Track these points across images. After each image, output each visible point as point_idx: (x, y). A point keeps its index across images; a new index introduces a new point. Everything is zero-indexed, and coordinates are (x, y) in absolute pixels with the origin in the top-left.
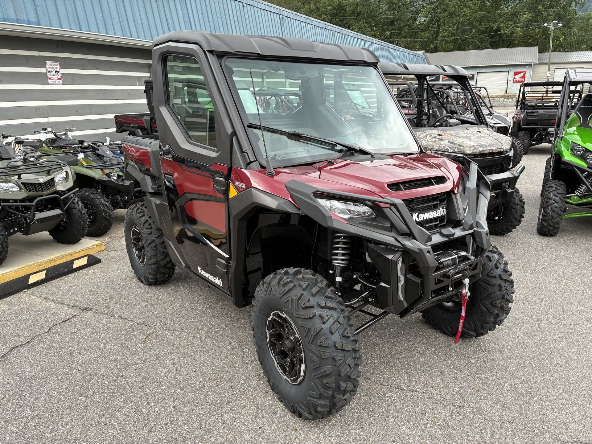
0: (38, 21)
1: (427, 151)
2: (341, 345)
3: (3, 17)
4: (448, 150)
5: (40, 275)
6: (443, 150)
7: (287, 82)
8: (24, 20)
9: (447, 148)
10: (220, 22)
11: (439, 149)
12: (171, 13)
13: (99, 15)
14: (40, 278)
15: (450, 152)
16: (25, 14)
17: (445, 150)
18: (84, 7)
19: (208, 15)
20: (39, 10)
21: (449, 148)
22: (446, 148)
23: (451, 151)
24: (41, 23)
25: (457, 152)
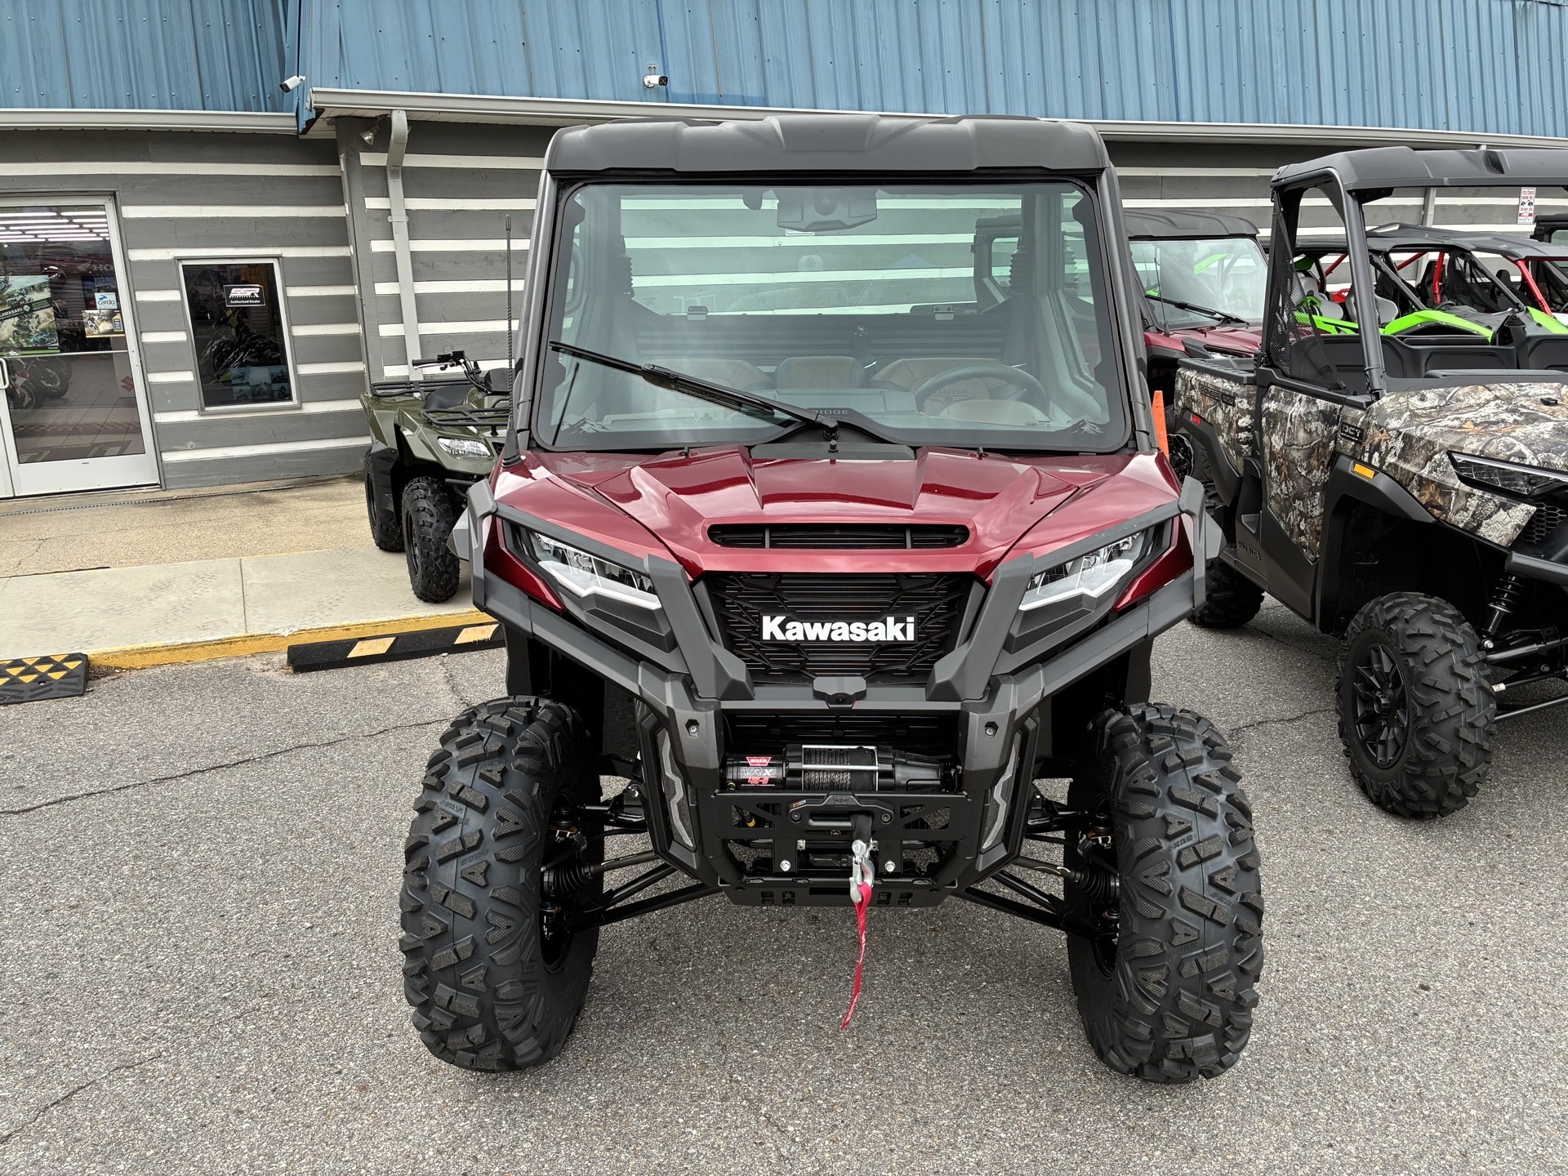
0: (763, 95)
1: (1436, 453)
2: (443, 894)
3: (690, 92)
4: (1524, 457)
5: (483, 631)
6: (1501, 456)
7: (1526, 206)
8: (734, 96)
9: (1520, 452)
10: (1278, 42)
11: (1482, 452)
12: (1117, 37)
13: (912, 66)
14: (481, 637)
15: (1530, 466)
16: (738, 83)
17: (1510, 456)
18: (878, 50)
19: (1238, 28)
20: (770, 69)
21: (1527, 452)
22: (1516, 449)
23: (1535, 463)
24: (772, 98)
25: (1559, 467)
